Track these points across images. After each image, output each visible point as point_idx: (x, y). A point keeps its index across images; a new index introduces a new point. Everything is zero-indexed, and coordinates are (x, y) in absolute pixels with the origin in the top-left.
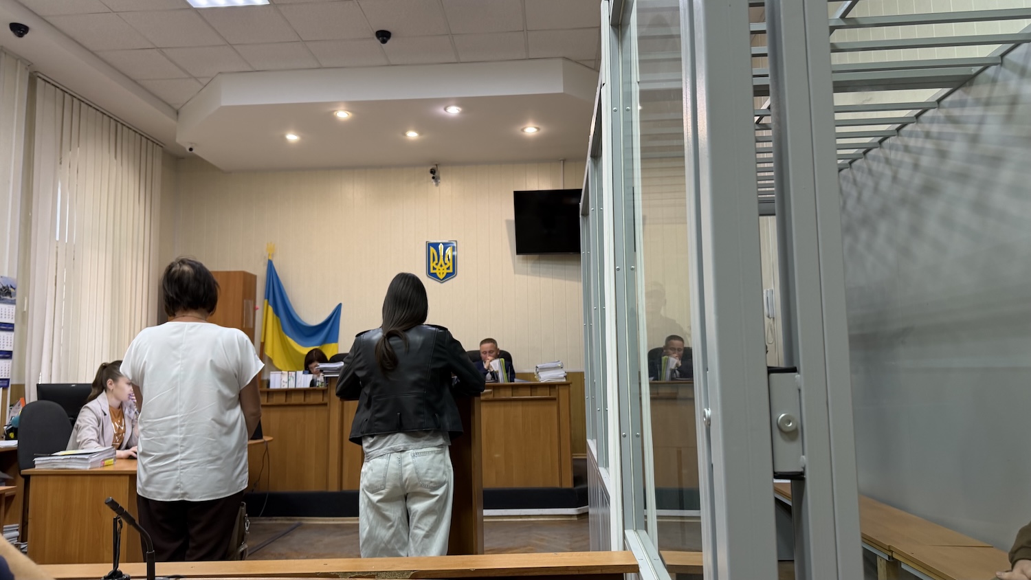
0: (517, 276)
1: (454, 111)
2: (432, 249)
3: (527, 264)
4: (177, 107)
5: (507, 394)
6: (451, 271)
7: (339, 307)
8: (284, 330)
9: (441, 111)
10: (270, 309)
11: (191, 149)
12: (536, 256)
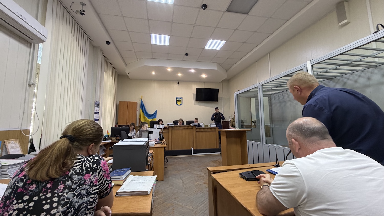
0: (195, 105)
1: (193, 71)
2: (177, 99)
3: (197, 103)
4: (127, 64)
5: (206, 130)
6: (181, 104)
7: (157, 110)
8: (144, 115)
9: (190, 71)
10: (142, 110)
11: (129, 74)
12: (199, 101)
